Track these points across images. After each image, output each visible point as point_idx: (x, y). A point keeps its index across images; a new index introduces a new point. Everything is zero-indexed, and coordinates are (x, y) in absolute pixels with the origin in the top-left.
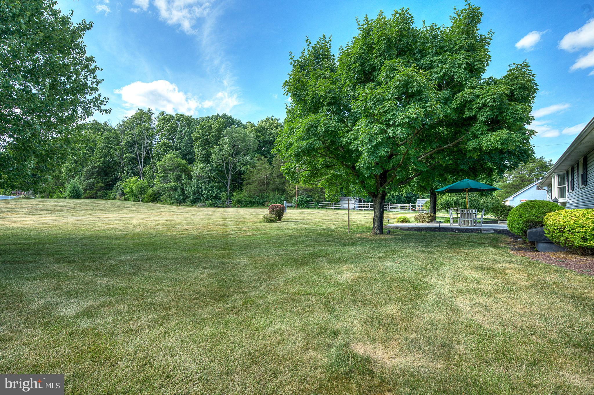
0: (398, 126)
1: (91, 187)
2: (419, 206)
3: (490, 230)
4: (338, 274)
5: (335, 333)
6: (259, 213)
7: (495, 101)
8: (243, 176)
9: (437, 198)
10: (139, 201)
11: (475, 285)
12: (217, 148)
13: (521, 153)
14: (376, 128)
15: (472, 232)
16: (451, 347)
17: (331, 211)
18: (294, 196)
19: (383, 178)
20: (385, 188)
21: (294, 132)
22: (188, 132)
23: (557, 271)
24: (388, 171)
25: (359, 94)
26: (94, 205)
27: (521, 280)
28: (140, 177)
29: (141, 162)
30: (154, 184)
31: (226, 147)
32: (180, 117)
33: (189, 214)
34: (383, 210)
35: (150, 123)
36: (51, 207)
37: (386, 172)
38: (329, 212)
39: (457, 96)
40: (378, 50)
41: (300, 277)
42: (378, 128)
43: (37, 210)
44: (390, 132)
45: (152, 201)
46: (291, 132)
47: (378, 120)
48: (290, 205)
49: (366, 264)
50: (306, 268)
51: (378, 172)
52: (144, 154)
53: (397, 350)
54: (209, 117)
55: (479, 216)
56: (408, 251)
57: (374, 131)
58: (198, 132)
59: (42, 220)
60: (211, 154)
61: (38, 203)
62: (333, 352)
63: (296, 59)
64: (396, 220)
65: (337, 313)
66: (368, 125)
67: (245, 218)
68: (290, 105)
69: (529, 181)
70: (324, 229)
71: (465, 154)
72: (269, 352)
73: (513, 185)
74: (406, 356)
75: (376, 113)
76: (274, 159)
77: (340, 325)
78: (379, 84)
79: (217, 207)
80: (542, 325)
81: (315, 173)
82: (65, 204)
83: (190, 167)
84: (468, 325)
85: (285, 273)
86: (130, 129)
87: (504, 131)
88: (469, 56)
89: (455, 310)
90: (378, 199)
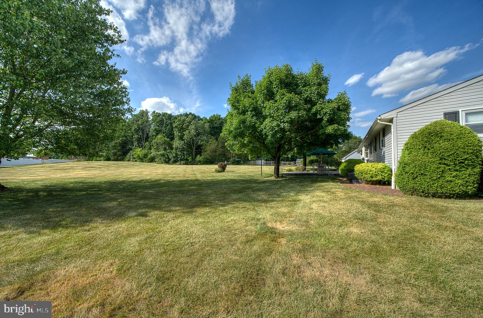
0: (286, 122)
1: (115, 154)
2: (298, 163)
3: (332, 174)
4: (258, 196)
5: (259, 220)
6: (212, 167)
7: (331, 111)
8: (201, 148)
9: (307, 158)
10: (143, 162)
11: (321, 199)
12: (187, 131)
13: (346, 135)
14: (275, 123)
15: (323, 175)
16: (308, 222)
17: (251, 166)
18: (230, 158)
19: (279, 148)
20: (280, 153)
21: (233, 125)
22: (170, 123)
23: (358, 192)
24: (281, 145)
25: (266, 106)
26: (119, 164)
27: (341, 196)
28: (143, 148)
29: (144, 140)
30: (151, 153)
31: (193, 132)
32: (164, 114)
33: (174, 169)
34: (279, 165)
35: (148, 118)
36: (95, 166)
37: (280, 145)
38: (250, 167)
39: (313, 107)
40: (276, 84)
41: (239, 198)
42: (276, 123)
43: (87, 167)
44: (282, 125)
45: (151, 162)
46: (231, 125)
47: (276, 119)
48: (228, 163)
49: (271, 191)
50: (242, 194)
51: (277, 145)
52: (145, 136)
53: (286, 224)
54: (181, 114)
55: (327, 167)
56: (291, 185)
57: (274, 125)
58: (177, 123)
59: (92, 173)
60: (184, 135)
61: (86, 163)
62: (258, 226)
63: (233, 86)
64: (286, 171)
65: (259, 212)
66: (271, 122)
67: (205, 171)
68: (229, 110)
69: (354, 149)
70: (248, 176)
71: (319, 136)
72: (230, 227)
73: (346, 151)
74: (289, 226)
75: (275, 115)
76: (219, 138)
77: (261, 216)
78: (276, 101)
79: (188, 164)
80: (346, 213)
81: (243, 145)
82: (102, 164)
83: (172, 143)
84: (316, 214)
85: (231, 196)
86: (136, 121)
87: (336, 125)
88: (318, 88)
89: (311, 209)
90: (277, 159)
